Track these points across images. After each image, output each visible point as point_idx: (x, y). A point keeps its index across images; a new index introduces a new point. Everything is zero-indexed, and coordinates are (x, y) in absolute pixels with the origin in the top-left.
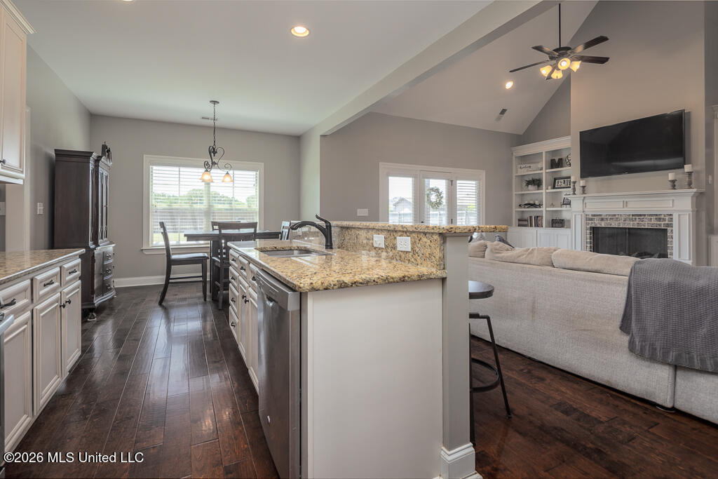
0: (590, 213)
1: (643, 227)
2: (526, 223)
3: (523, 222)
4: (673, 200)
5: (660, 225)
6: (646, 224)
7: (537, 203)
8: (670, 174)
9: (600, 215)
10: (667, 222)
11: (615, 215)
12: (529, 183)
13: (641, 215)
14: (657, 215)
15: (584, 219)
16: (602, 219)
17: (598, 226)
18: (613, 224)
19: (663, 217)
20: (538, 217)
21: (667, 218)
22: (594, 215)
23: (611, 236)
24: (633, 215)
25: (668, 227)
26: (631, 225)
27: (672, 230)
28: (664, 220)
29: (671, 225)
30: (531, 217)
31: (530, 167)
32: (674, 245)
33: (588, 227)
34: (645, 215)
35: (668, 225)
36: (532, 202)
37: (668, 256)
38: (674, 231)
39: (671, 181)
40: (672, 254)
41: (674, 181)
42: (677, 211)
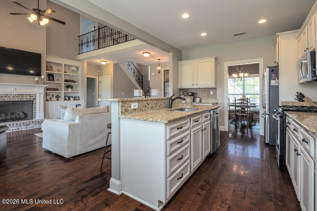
1: (23, 100)
4: (37, 89)
5: (31, 99)
6: (25, 99)
8: (36, 78)
10: (34, 98)
11: (7, 95)
13: (22, 95)
14: (29, 95)
18: (6, 99)
19: (32, 95)
21: (34, 96)
26: (16, 99)
32: (37, 107)
34: (24, 95)
35: (34, 99)
37: (33, 111)
38: (37, 101)
39: (36, 81)
40: (36, 110)
41: (38, 81)
42: (39, 93)
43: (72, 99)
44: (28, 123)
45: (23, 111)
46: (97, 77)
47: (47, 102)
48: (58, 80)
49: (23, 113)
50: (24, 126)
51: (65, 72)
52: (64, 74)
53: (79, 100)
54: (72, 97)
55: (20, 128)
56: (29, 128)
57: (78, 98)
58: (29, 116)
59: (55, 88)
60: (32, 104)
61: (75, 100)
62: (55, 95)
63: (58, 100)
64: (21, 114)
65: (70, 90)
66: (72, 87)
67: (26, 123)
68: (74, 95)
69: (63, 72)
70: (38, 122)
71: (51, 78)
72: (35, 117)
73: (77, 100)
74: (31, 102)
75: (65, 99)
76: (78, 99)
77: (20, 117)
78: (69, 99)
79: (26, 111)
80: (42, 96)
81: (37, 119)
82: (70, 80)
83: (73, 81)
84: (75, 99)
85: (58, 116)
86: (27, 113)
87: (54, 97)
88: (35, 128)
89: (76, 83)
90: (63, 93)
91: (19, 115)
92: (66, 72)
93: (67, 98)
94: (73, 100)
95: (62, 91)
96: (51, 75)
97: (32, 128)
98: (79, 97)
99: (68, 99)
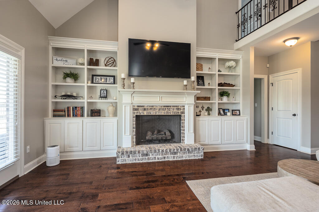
0: (136, 105)
1: (170, 114)
2: (63, 113)
3: (58, 113)
4: (186, 97)
5: (178, 113)
6: (171, 112)
7: (75, 94)
9: (143, 106)
10: (182, 111)
11: (153, 106)
12: (67, 76)
13: (168, 106)
14: (176, 106)
15: (132, 109)
16: (145, 109)
17: (142, 114)
18: (152, 113)
19: (180, 107)
20: (76, 107)
21: (182, 108)
22: (139, 106)
23: (148, 121)
24: (164, 106)
25: (182, 114)
26: (162, 113)
27: (184, 116)
28: (181, 109)
29: (183, 113)
30: (68, 108)
31: (66, 61)
32: (186, 125)
33: (135, 115)
34: (170, 106)
36: (69, 94)
37: (181, 131)
38: (186, 116)
39: (185, 85)
40: (184, 130)
41: (186, 85)
42: (188, 104)
43: (229, 114)
44: (176, 151)
45: (170, 129)
46: (265, 77)
47: (198, 118)
48: (209, 83)
49: (170, 132)
50: (171, 154)
51: (219, 71)
52: (218, 74)
53: (240, 115)
54: (229, 109)
55: (166, 156)
56: (176, 158)
57: (238, 112)
58: (176, 136)
59: (206, 96)
60: (179, 121)
61: (233, 115)
62: (206, 108)
63: (209, 114)
64: (168, 133)
65: (225, 99)
66: (229, 94)
67: (173, 150)
68: (231, 108)
69: (217, 71)
70: (188, 150)
71: (201, 82)
72: (183, 140)
73: (236, 115)
74: (179, 117)
75: (219, 114)
76: (238, 114)
77: (166, 138)
78: (225, 114)
79: (173, 130)
80: (192, 108)
81: (186, 143)
82: (226, 84)
83: (229, 85)
84: (234, 113)
85: (212, 140)
86: (174, 133)
87: (204, 109)
88: (184, 159)
89: (234, 88)
90: (217, 104)
91: (165, 135)
92: (221, 72)
93: (222, 112)
94: (231, 115)
95: (216, 100)
96: (201, 78)
97: (180, 159)
98: (239, 110)
99: (223, 114)
